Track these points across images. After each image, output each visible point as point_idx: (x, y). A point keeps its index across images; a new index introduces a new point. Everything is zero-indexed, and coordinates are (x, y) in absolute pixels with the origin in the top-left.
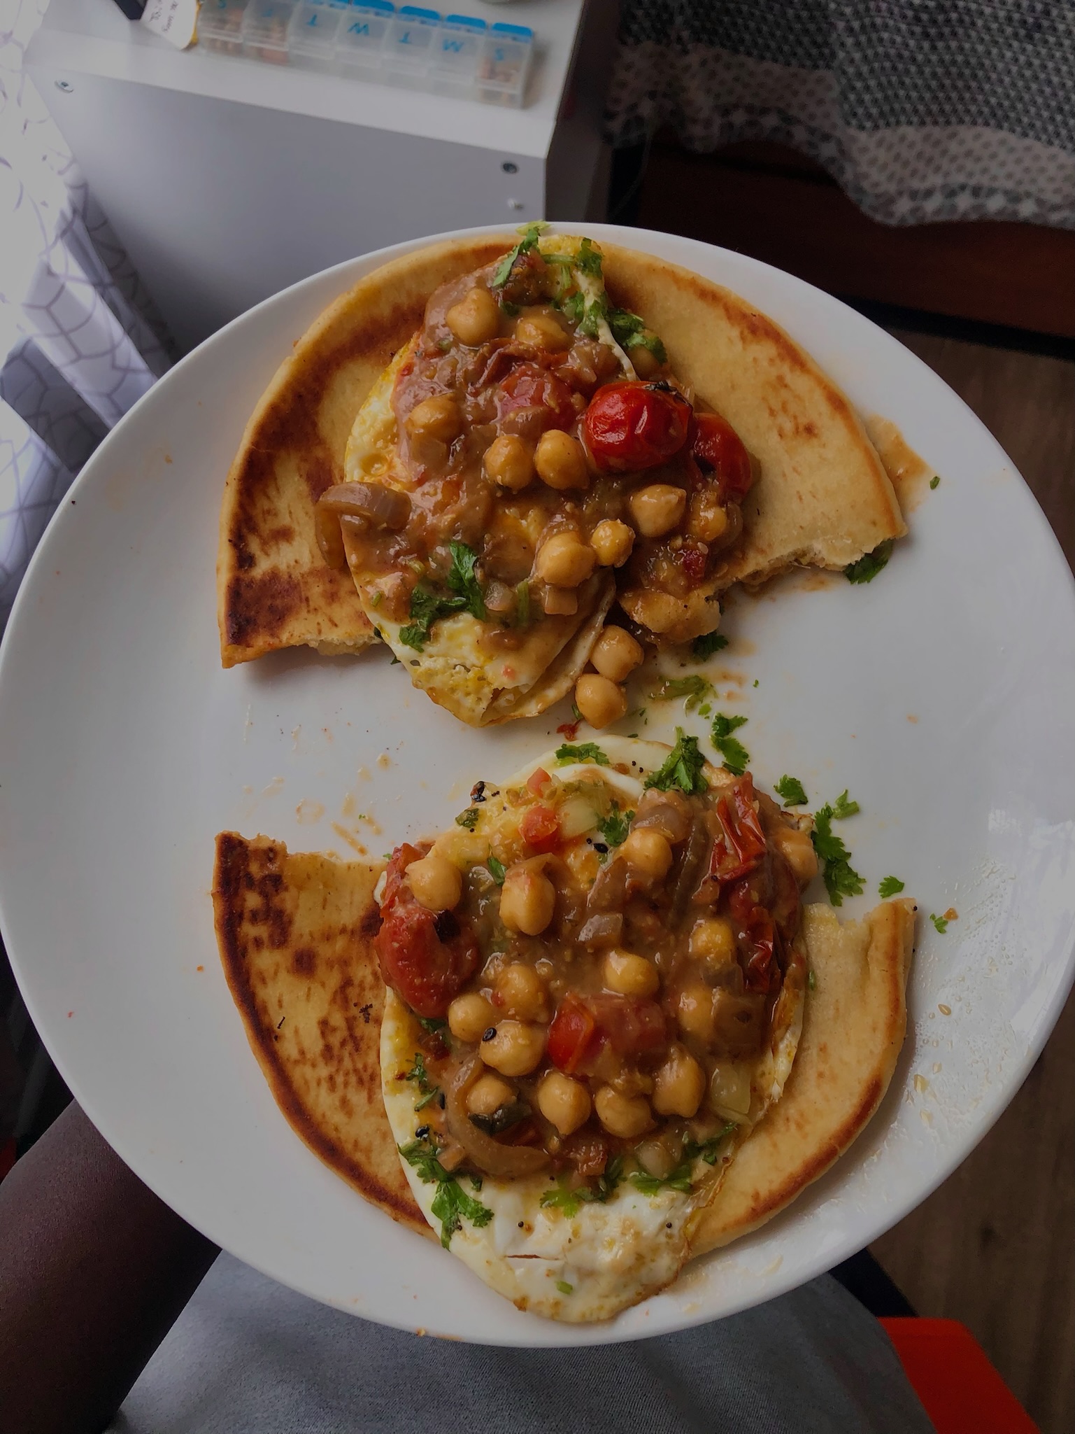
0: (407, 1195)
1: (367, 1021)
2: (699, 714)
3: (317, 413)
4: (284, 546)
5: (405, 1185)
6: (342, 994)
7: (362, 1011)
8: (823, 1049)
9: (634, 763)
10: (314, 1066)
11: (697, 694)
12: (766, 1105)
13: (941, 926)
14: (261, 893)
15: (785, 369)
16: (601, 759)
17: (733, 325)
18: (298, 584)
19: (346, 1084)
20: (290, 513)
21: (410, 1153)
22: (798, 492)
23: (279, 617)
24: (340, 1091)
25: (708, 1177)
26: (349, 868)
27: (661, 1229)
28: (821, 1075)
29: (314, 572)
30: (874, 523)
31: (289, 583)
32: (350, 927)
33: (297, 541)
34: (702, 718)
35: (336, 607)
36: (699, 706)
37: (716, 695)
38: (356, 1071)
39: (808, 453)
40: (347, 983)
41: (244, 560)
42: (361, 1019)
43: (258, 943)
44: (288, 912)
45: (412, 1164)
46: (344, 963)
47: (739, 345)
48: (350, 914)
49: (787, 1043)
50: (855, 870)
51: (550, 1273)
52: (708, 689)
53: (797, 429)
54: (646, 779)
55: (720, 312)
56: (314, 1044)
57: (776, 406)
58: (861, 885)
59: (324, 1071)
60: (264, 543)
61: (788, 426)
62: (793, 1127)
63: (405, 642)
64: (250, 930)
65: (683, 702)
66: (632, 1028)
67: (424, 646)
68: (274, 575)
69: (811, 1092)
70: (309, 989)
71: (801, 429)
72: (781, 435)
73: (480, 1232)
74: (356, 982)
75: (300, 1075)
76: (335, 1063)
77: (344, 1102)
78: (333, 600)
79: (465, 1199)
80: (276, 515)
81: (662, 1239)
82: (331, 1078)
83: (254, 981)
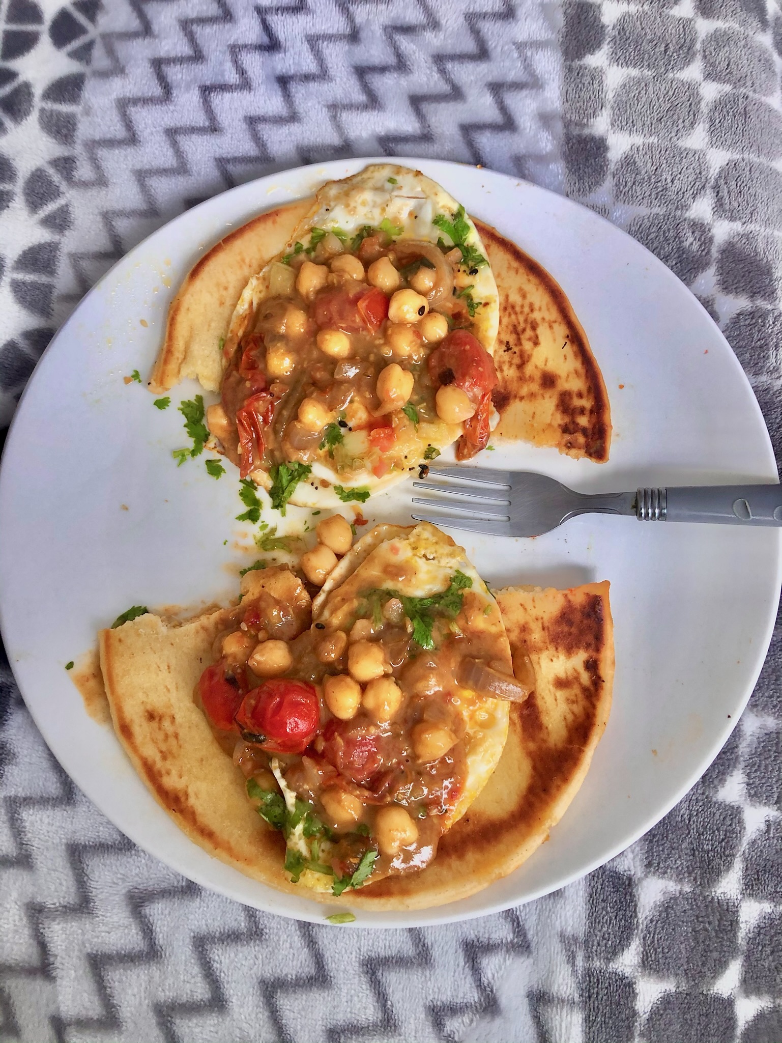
0: (486, 241)
1: (508, 343)
2: (267, 525)
3: (533, 777)
4: (562, 675)
5: (487, 247)
6: (523, 361)
7: (511, 349)
8: (222, 304)
9: (316, 488)
10: (543, 319)
11: (267, 538)
12: (261, 274)
13: (136, 375)
14: (578, 424)
15: (159, 765)
16: (339, 490)
17: (192, 807)
18: (550, 642)
19: (522, 306)
20: (556, 700)
21: (482, 260)
22: (169, 672)
23: (565, 617)
24: (527, 303)
25: (302, 236)
26: (516, 436)
27: (332, 209)
28: (226, 288)
29: (539, 650)
30: (120, 640)
31: (558, 643)
32: (517, 400)
33: (551, 677)
34: (267, 522)
35: (522, 622)
36: (267, 531)
37: (255, 537)
38: (516, 314)
39: (157, 701)
40: (521, 367)
41: (592, 666)
42: (512, 344)
43: (580, 395)
44: (559, 412)
45: (481, 255)
46: (522, 379)
47: (191, 791)
48: (516, 408)
49: (243, 308)
50: (184, 416)
51: (400, 188)
52: (259, 541)
53: (160, 720)
54: (310, 475)
55: (200, 819)
56: (543, 332)
57: (173, 741)
58: (181, 406)
59: (537, 315)
60: (577, 678)
61: (166, 724)
62: (247, 261)
63: (469, 579)
64: (587, 403)
65: (279, 534)
66: (334, 307)
67: (455, 574)
68: (570, 650)
69: (232, 279)
70: (546, 365)
71: (157, 719)
72: (174, 718)
73: (441, 211)
74: (514, 367)
75: (553, 314)
76: (529, 320)
77: (524, 296)
78: (524, 626)
79: (449, 232)
80: (568, 700)
81: (332, 204)
82: (532, 310)
83: (582, 371)
